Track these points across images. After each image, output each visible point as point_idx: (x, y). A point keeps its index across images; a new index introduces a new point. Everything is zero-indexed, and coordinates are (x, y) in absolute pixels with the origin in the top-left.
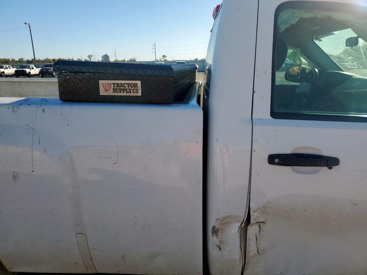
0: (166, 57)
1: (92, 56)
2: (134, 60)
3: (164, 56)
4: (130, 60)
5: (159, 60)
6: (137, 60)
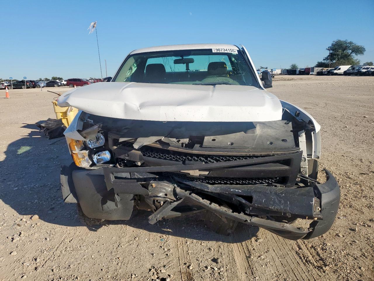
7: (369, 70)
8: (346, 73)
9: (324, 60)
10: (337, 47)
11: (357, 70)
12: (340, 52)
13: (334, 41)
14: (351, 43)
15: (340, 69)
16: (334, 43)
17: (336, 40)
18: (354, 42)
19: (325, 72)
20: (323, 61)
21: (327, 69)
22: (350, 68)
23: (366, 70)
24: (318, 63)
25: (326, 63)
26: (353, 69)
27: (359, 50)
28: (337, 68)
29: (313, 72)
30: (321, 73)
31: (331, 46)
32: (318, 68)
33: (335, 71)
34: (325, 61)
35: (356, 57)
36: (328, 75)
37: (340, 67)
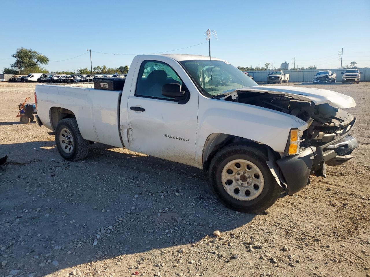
0: (356, 64)
1: (269, 64)
2: (314, 68)
3: (353, 63)
4: (309, 68)
5: (346, 68)
6: (317, 69)
7: (60, 78)
8: (39, 81)
9: (11, 66)
10: (22, 55)
11: (49, 78)
12: (26, 60)
13: (18, 49)
14: (35, 52)
15: (33, 76)
16: (19, 51)
17: (20, 48)
18: (37, 52)
19: (18, 79)
20: (10, 68)
21: (19, 76)
22: (42, 75)
23: (58, 78)
24: (5, 69)
25: (14, 70)
26: (46, 77)
27: (43, 60)
28: (30, 75)
29: (4, 78)
30: (13, 80)
31: (16, 53)
32: (8, 75)
33: (29, 79)
34: (13, 68)
35: (41, 66)
36: (22, 82)
37: (33, 74)
